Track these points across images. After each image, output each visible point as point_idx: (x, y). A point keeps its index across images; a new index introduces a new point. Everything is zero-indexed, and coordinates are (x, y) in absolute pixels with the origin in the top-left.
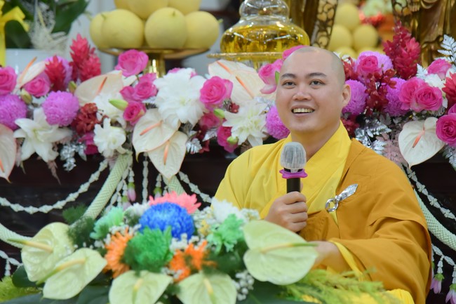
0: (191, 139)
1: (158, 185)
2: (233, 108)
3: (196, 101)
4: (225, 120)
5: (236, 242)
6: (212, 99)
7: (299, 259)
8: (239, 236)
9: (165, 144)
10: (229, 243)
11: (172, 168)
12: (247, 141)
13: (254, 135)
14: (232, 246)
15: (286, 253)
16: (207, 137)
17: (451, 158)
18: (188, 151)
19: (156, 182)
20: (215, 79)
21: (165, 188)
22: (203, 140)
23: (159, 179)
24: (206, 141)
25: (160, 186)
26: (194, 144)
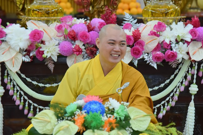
0: (24, 56)
1: (6, 74)
2: (43, 42)
3: (27, 40)
4: (41, 48)
5: (124, 116)
6: (37, 39)
7: (144, 120)
8: (125, 113)
9: (12, 58)
10: (122, 116)
11: (16, 68)
12: (50, 57)
13: (53, 54)
14: (124, 118)
15: (142, 119)
16: (31, 55)
17: (135, 62)
18: (24, 61)
19: (5, 73)
20: (36, 31)
21: (9, 76)
22: (30, 56)
23: (6, 72)
24: (31, 56)
25: (7, 75)
26: (26, 58)
